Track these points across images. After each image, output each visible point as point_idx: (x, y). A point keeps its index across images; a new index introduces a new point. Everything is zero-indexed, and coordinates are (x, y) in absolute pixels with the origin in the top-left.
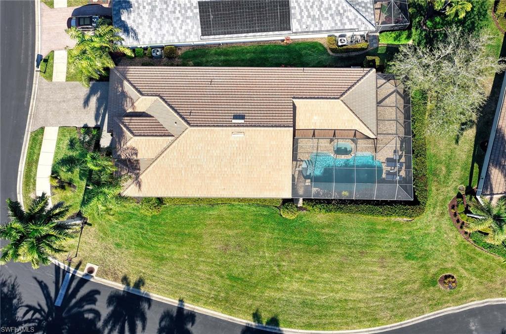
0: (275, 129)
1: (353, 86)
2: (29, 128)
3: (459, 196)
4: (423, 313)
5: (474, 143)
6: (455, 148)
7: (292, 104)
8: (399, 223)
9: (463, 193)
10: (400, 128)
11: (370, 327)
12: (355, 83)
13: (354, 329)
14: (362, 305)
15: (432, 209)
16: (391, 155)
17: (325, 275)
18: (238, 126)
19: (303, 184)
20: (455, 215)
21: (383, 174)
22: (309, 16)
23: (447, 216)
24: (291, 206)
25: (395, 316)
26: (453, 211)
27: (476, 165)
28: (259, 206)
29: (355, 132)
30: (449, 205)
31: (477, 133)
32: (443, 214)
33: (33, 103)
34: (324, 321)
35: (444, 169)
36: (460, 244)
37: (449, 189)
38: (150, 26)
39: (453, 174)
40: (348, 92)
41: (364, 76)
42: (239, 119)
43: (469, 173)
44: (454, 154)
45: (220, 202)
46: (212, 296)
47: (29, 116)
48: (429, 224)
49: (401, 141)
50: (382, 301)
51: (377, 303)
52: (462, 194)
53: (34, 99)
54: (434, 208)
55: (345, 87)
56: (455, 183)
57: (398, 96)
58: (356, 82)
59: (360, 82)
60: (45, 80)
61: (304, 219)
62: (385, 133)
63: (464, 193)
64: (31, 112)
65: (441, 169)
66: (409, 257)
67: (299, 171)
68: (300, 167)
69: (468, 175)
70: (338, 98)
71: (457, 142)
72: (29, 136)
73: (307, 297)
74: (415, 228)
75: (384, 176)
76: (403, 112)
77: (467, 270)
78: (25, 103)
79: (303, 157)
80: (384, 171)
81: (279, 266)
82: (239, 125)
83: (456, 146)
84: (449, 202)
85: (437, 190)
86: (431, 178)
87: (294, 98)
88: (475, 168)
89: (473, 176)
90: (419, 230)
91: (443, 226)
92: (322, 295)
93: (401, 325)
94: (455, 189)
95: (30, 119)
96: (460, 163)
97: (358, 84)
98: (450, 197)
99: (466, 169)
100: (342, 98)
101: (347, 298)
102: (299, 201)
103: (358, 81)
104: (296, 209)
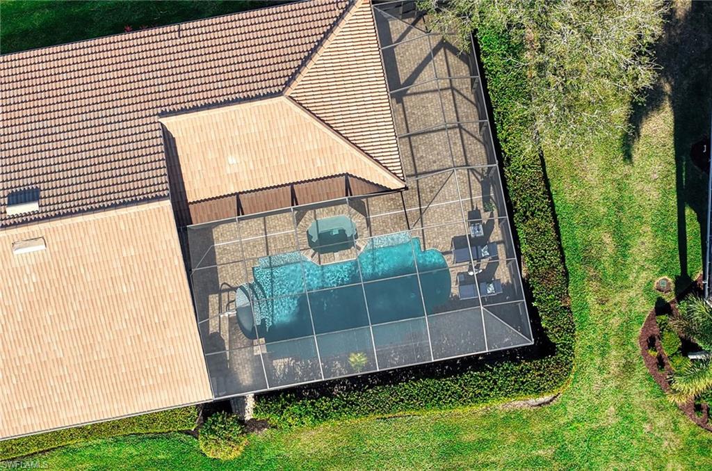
0: (122, 211)
1: (314, 50)
3: (662, 308)
5: (672, 151)
6: (627, 176)
7: (159, 133)
8: (518, 414)
9: (669, 298)
10: (472, 147)
12: (320, 43)
15: (598, 360)
16: (463, 228)
18: (25, 223)
19: (248, 356)
20: (661, 363)
21: (453, 285)
23: (642, 371)
24: (223, 423)
26: (652, 353)
27: (688, 211)
28: (143, 440)
29: (347, 181)
30: (640, 338)
31: (676, 121)
35: (607, 239)
36: (689, 444)
37: (632, 293)
39: (634, 250)
40: (305, 71)
41: (341, 17)
42: (25, 201)
43: (675, 238)
44: (626, 194)
45: (36, 449)
48: (597, 402)
49: (481, 183)
52: (668, 300)
54: (603, 354)
55: (294, 57)
56: (644, 274)
57: (452, 59)
58: (322, 39)
59: (332, 37)
61: (269, 453)
62: (435, 167)
63: (673, 298)
65: (601, 242)
67: (230, 319)
68: (232, 306)
69: (673, 244)
70: (280, 94)
71: (628, 156)
74: (563, 421)
75: (455, 290)
76: (473, 100)
79: (232, 277)
80: (453, 278)
82: (25, 221)
83: (626, 169)
84: (638, 330)
85: (602, 303)
86: (579, 272)
87: (164, 114)
88: (687, 221)
89: (688, 244)
90: (575, 425)
91: (637, 400)
94: (647, 290)
96: (648, 217)
97: (327, 44)
98: (639, 316)
99: (665, 229)
100: (289, 92)
102: (244, 404)
103: (326, 35)
104: (237, 429)
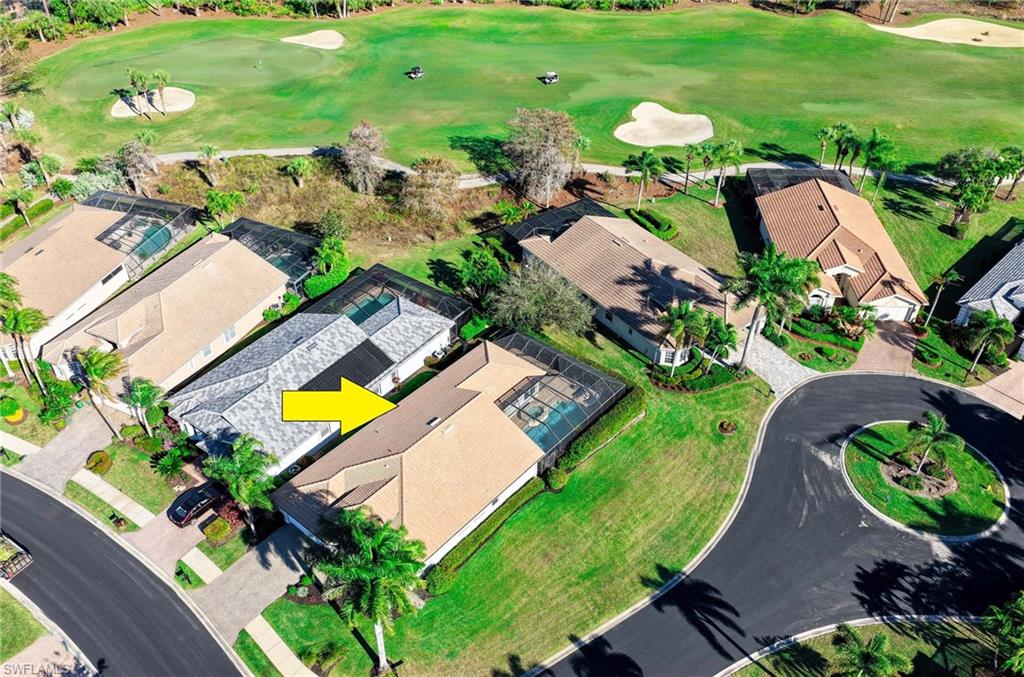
0: (471, 403)
2: (225, 646)
3: (650, 375)
4: (746, 461)
6: (605, 353)
9: (649, 372)
11: (732, 505)
13: (725, 517)
14: (703, 495)
17: (648, 501)
18: (440, 423)
20: (665, 386)
22: (397, 344)
25: (734, 480)
26: (660, 386)
27: (631, 351)
28: (530, 504)
30: (653, 385)
32: (658, 394)
33: (205, 621)
34: (698, 534)
36: (696, 399)
37: (638, 377)
38: (272, 439)
39: (627, 368)
42: (434, 420)
43: (634, 358)
44: (610, 357)
46: (591, 609)
47: (213, 635)
50: (710, 480)
51: (710, 484)
53: (202, 617)
56: (636, 371)
60: (198, 591)
64: (212, 629)
66: (681, 436)
70: (488, 363)
71: (601, 349)
72: (234, 653)
73: (660, 531)
74: (656, 416)
77: (725, 410)
78: (195, 627)
81: (607, 529)
83: (603, 351)
84: (650, 384)
90: (660, 415)
91: (670, 399)
92: (668, 517)
93: (747, 483)
94: (641, 374)
95: (217, 636)
98: (646, 381)
99: (630, 359)
101: (686, 501)
